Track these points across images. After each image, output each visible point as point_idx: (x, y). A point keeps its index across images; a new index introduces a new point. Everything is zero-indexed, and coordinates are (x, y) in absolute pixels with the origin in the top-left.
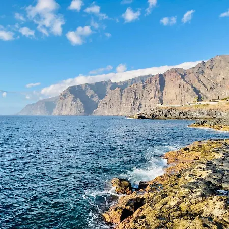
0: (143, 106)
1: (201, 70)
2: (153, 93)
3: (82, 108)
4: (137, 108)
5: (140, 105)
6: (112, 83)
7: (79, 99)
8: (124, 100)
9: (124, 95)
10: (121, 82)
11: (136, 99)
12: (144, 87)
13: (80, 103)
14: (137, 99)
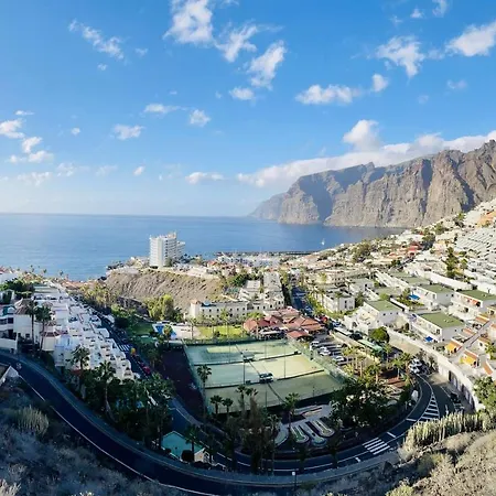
0: (396, 212)
1: (487, 154)
2: (411, 191)
3: (316, 212)
4: (385, 216)
5: (392, 210)
6: (375, 169)
7: (311, 199)
8: (368, 202)
9: (368, 194)
10: (391, 167)
11: (386, 200)
12: (399, 181)
13: (312, 204)
14: (389, 200)
